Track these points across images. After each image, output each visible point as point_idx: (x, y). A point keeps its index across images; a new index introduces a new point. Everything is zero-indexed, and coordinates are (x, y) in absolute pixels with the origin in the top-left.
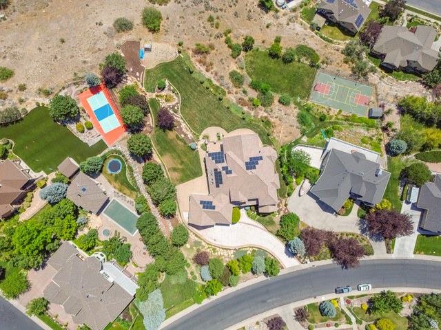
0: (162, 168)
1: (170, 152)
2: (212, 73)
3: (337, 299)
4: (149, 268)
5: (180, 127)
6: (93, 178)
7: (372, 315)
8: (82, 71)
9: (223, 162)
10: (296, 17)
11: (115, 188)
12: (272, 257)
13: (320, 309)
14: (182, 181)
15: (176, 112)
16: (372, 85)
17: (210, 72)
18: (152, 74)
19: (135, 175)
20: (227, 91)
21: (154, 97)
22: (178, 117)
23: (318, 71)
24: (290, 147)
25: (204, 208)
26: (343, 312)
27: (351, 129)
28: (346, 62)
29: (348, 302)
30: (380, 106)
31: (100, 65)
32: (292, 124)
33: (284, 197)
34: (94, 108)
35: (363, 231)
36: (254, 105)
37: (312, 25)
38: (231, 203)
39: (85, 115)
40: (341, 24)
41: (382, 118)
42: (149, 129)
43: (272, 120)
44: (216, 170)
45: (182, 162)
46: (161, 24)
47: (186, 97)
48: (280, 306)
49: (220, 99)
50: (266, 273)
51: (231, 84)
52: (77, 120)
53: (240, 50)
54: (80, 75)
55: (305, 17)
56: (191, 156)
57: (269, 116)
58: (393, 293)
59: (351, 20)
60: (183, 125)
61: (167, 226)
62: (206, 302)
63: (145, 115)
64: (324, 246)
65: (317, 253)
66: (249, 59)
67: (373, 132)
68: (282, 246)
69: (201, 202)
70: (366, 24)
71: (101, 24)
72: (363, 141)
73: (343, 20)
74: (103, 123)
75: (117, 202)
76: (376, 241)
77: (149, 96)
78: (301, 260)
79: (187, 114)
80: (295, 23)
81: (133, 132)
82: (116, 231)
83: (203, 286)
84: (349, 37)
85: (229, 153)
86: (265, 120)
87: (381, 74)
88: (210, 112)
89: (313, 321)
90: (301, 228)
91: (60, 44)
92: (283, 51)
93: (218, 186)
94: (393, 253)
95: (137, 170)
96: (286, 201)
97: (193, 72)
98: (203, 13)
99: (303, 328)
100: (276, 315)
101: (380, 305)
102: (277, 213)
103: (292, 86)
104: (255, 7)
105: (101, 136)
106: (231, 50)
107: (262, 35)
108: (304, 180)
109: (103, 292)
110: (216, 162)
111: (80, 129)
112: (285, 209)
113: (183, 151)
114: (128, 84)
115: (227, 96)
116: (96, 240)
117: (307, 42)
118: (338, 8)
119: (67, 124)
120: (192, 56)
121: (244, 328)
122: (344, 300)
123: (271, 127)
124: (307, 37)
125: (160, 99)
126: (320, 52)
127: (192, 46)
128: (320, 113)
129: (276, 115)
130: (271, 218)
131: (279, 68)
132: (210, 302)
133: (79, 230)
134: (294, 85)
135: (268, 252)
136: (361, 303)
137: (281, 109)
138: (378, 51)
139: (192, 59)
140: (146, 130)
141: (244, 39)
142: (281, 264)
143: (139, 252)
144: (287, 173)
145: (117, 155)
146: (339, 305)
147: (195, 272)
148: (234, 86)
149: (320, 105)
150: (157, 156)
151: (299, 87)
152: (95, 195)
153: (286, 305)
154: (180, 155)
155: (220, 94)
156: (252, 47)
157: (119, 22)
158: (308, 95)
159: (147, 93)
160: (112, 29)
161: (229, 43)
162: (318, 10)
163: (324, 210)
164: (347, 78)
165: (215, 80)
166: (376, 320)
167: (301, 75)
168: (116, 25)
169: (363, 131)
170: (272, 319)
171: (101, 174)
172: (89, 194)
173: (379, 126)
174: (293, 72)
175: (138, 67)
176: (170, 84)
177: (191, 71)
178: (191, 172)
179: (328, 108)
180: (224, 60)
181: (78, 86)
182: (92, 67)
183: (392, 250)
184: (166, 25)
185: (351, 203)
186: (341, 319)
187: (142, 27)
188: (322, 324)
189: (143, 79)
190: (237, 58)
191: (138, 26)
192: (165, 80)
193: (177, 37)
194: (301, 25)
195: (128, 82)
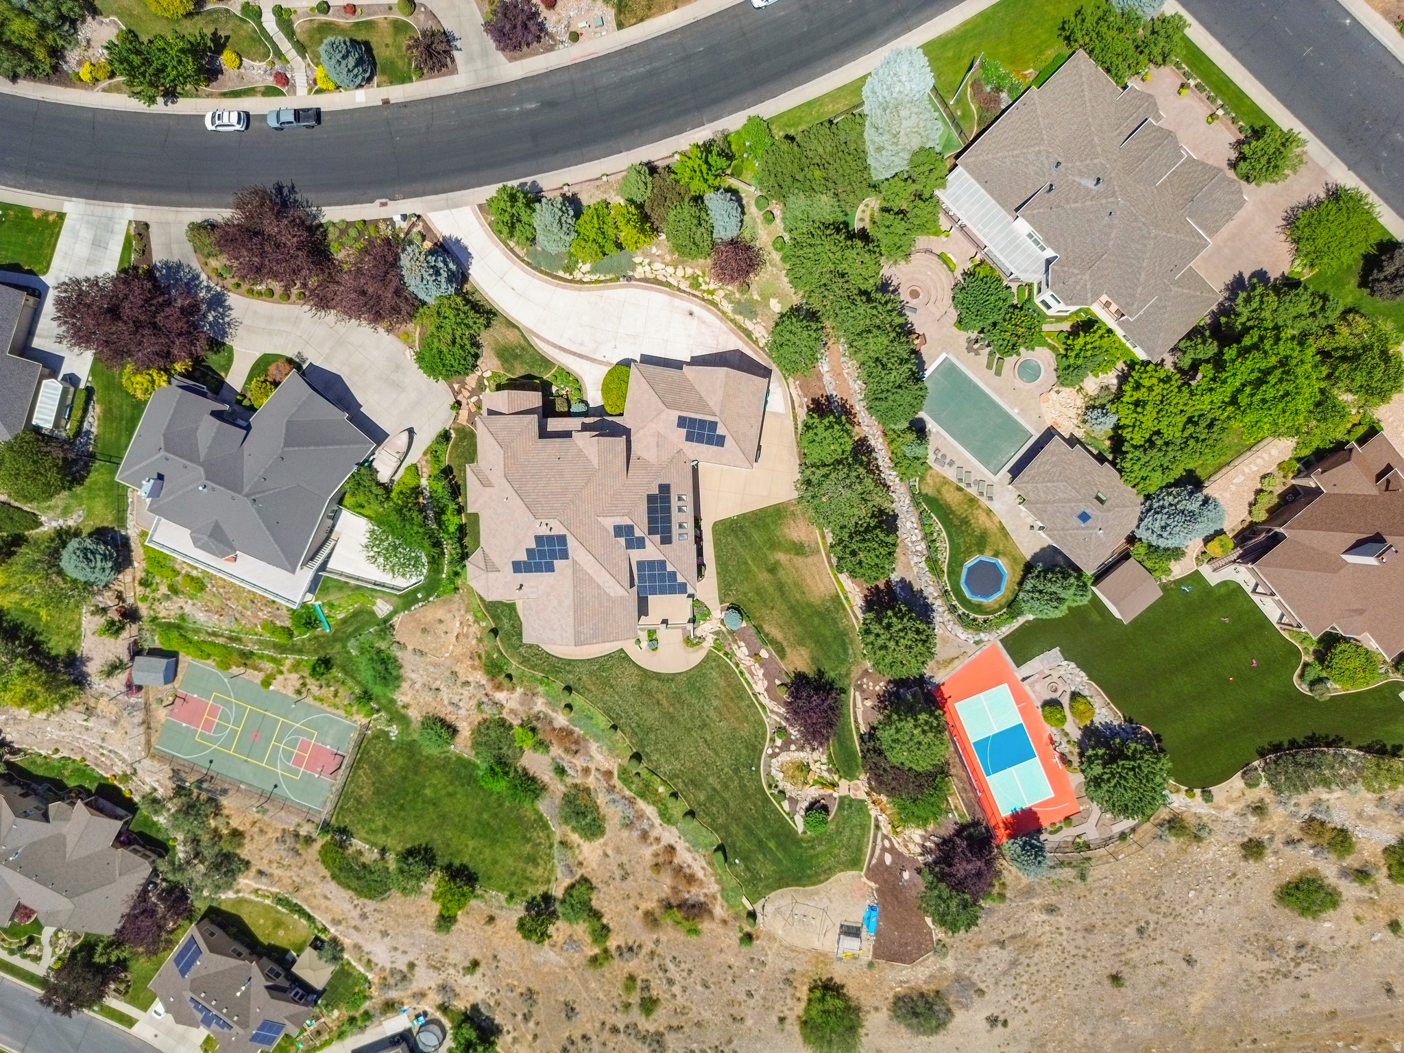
1: (810, 605)
2: (658, 840)
3: (319, 92)
4: (900, 251)
5: (771, 682)
6: (1054, 550)
7: (208, 31)
8: (1061, 885)
9: (641, 564)
10: (385, 985)
11: (989, 512)
13: (374, 64)
14: (777, 513)
15: (780, 730)
16: (162, 758)
17: (664, 843)
18: (843, 854)
19: (922, 546)
20: (616, 781)
21: (844, 784)
22: (773, 712)
23: (325, 815)
24: (431, 588)
25: (713, 425)
26: (301, 48)
27: (235, 627)
28: (237, 834)
29: (283, 79)
30: (139, 688)
31: (1002, 896)
32: (417, 658)
33: (461, 431)
34: (1034, 766)
35: (218, 301)
36: (533, 730)
37: (335, 958)
38: (626, 432)
39: (1065, 748)
40: (245, 951)
41: (136, 651)
42: (869, 685)
43: (480, 677)
44: (666, 540)
45: (773, 569)
46: (803, 1004)
47: (744, 771)
48: (498, 87)
49: (637, 757)
50: (534, 197)
51: (601, 799)
52: (1093, 736)
53: (563, 902)
54: (1068, 873)
55: (356, 984)
56: (745, 587)
57: (489, 687)
58: (135, 94)
59: (211, 963)
60: (760, 686)
61: (837, 374)
62: (734, 122)
63: (870, 736)
65: (368, 247)
66: (539, 872)
67: (168, 610)
68: (481, 276)
69: (720, 441)
70: (170, 944)
71: (993, 1021)
72: (199, 585)
73: (234, 962)
74: (1013, 718)
75: (986, 464)
76: (180, 265)
77: (857, 787)
78: (420, 227)
79: (746, 719)
80: (388, 966)
81: (921, 681)
82: (998, 373)
83: (736, 174)
84: (223, 907)
85: (620, 592)
87: (131, 785)
88: (672, 719)
89: (399, 27)
90: (414, 329)
91: (1126, 972)
92: (430, 885)
93: (665, 489)
94: (130, 222)
95: (916, 559)
96: (456, 418)
97: (716, 850)
98: (671, 1027)
99: (430, 7)
100: (516, 59)
101: (180, 62)
102: (486, 383)
103: (410, 775)
104: (510, 1028)
105: (1020, 678)
106: (593, 903)
107: (495, 940)
108: (392, 481)
109: (1051, 189)
110: (662, 564)
111: (1082, 707)
112: (459, 392)
113: (766, 606)
114: (920, 832)
115: (616, 766)
116: (1063, 352)
117: (356, 906)
118: (252, 1003)
119: (1120, 726)
120: (715, 898)
121: (620, 26)
122: (294, 86)
123: (483, 656)
124: (354, 923)
125: (826, 774)
126: (316, 874)
127: (712, 930)
128: (328, 685)
129: (466, 692)
130: (508, 371)
131: (449, 834)
132: (721, 117)
133: (1114, 389)
134: (405, 778)
135: (523, 261)
136: (242, 70)
137: (450, 708)
138: (137, 859)
139: (714, 888)
140: (876, 683)
141: (550, 937)
142: (486, 219)
143: (933, 299)
144: (446, 506)
145: (972, 616)
146: (312, 70)
147: (759, 221)
148: (593, 794)
149: (329, 709)
150: (850, 595)
151: (390, 769)
152: (1050, 497)
153: (478, 86)
154: (777, 594)
155: (638, 774)
156: (528, 909)
157: (934, 1023)
158: (363, 745)
159: (865, 797)
160: (958, 1002)
161: (598, 926)
162: (316, 1002)
163: (337, 379)
164: (236, 784)
165: (648, 819)
166: (197, 13)
167: (380, 806)
168: (941, 1016)
169: (199, 614)
170: (528, 45)
171: (1028, 558)
172: (1069, 501)
173: (146, 626)
174: (404, 819)
175: (886, 881)
176: (792, 818)
177: (720, 855)
178: (749, 538)
179: (304, 695)
180: (618, 878)
181: (1078, 840)
182: (1028, 892)
183: (132, 232)
184: (789, 1001)
185: (249, 395)
186: (307, 26)
187: (863, 1002)
188: (369, 15)
189: (875, 842)
190: (577, 877)
191: (877, 1004)
192: (804, 832)
193: (756, 962)
194: (369, 961)
195: (921, 836)
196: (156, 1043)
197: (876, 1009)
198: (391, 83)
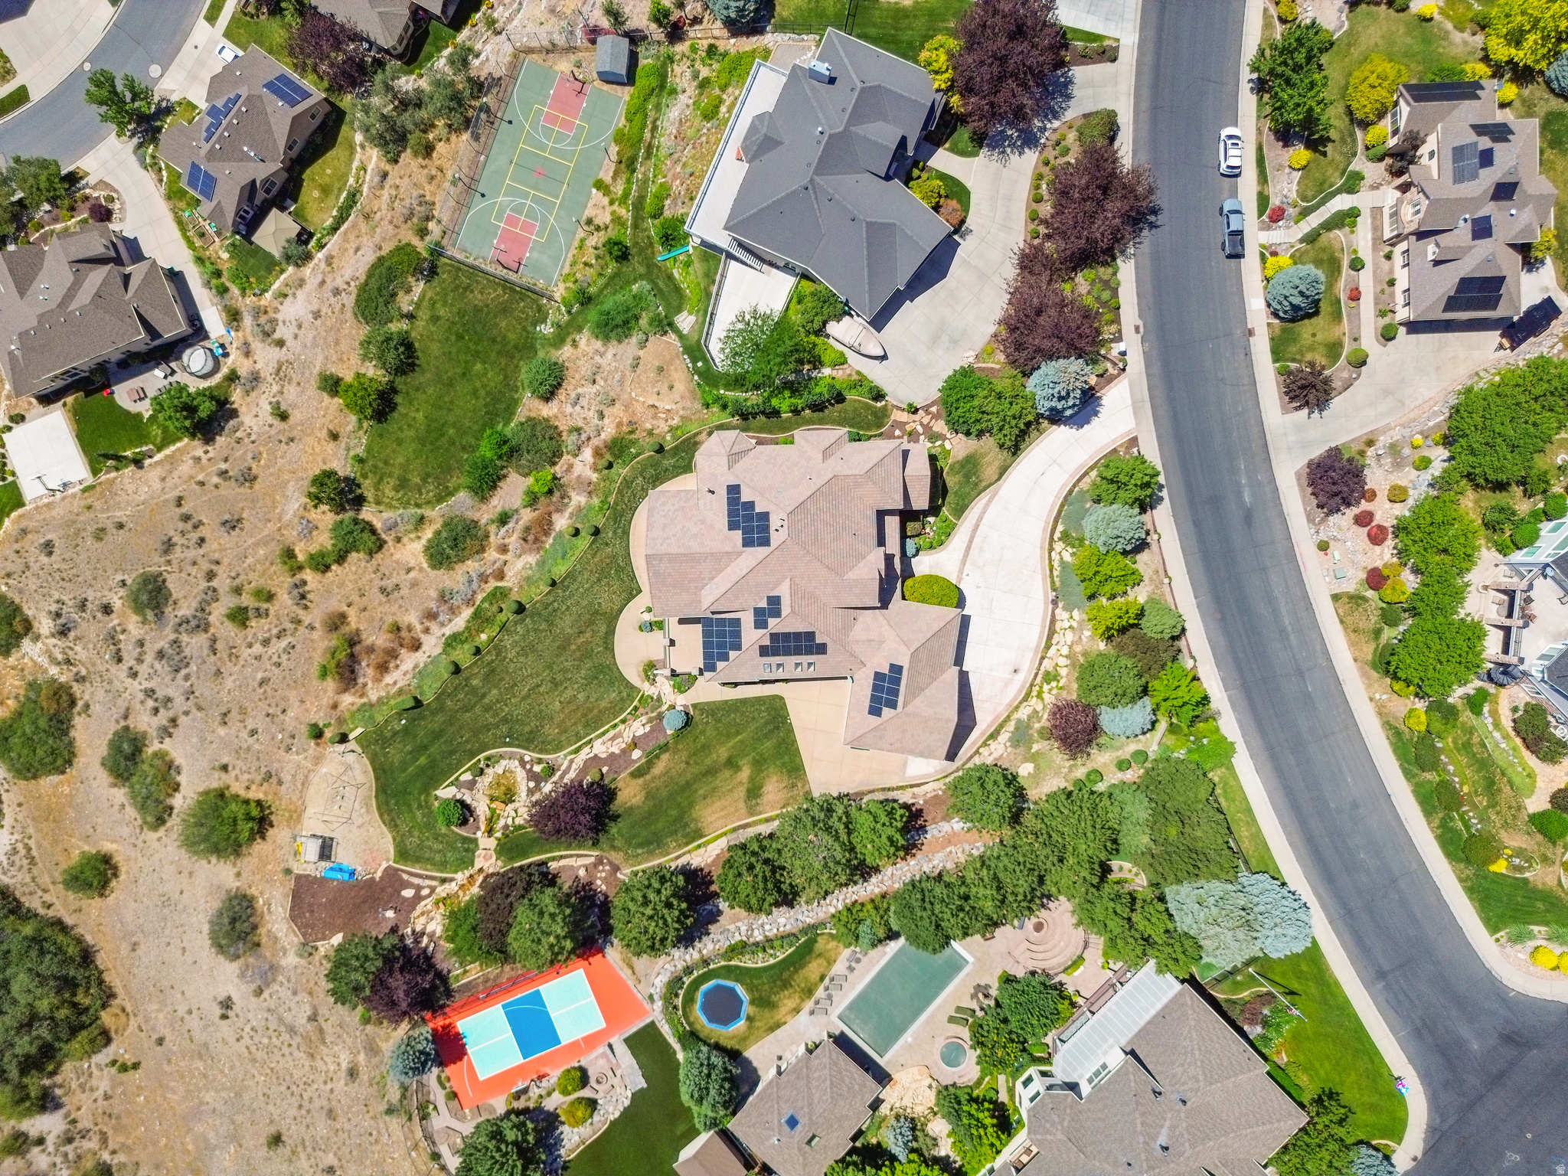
0: (743, 836)
1: (691, 805)
2: (427, 631)
3: (1263, 259)
4: (1087, 918)
5: (604, 761)
6: (756, 1084)
7: (1333, 134)
8: (381, 1085)
9: (737, 622)
10: (258, 312)
11: (797, 1010)
12: (1094, 474)
13: (1293, 320)
14: (794, 769)
15: (551, 770)
16: (514, 66)
17: (424, 638)
18: (412, 841)
19: (758, 936)
20: (493, 584)
21: (492, 843)
22: (572, 764)
23: (451, 252)
24: (708, 376)
25: (893, 705)
26: (1311, 238)
27: (663, 152)
28: (428, 150)
29: (1277, 216)
30: (593, 42)
31: (366, 1021)
32: (630, 361)
33: (883, 414)
34: (514, 1058)
35: (1029, 140)
36: (550, 492)
37: (288, 258)
38: (885, 602)
39: (534, 1092)
40: (294, 153)
41: (635, 38)
42: (602, 872)
43: (609, 431)
44: (764, 651)
45: (731, 763)
46: (242, 793)
47: (504, 729)
48: (1268, 459)
49: (520, 609)
50: (1145, 505)
51: (472, 566)
52: (547, 1123)
53: (356, 521)
54: (394, 1094)
55: (259, 280)
56: (711, 732)
57: (595, 442)
58: (1262, 52)
59: (280, 118)
60: (601, 748)
61: (950, 839)
62: (1229, 725)
63: (550, 880)
64: (1067, 287)
65: (1087, 315)
66: (389, 492)
67: (681, 75)
68: (1057, 436)
69: (875, 711)
70: (301, 68)
71: (227, 1004)
72: (710, 114)
73: (282, 143)
74: (567, 1034)
75: (850, 1007)
76: (1069, 97)
77: (488, 860)
78: (1112, 371)
79: (563, 731)
80: (280, 317)
81: (607, 931)
82: (952, 1020)
83: (1172, 729)
84: (344, 129)
85: (709, 599)
86: (609, 457)
87: (482, 27)
88: (563, 648)
89: (1334, 350)
90: (998, 362)
91: (284, 1151)
92: (372, 370)
93: (822, 649)
94: (1118, 40)
95: (744, 929)
96: (899, 408)
97: (415, 698)
98: (215, 641)
99: (1356, 384)
100: (1298, 479)
101: (1298, 105)
102: (938, 443)
103: (498, 347)
104: (210, 455)
105: (612, 1041)
106: (354, 555)
107: (310, 440)
108: (828, 336)
109: (1154, 1092)
110: (737, 647)
111: (580, 1114)
112: (927, 412)
113: (690, 756)
114: (439, 931)
115: (509, 585)
116: (975, 1095)
117: (348, 283)
118: (235, 164)
119: (559, 1156)
120: (362, 696)
121: (1336, 598)
122: (1269, 228)
123: (632, 436)
124: (328, 280)
125: (502, 823)
126: (384, 239)
127: (325, 692)
128: (598, 257)
129: (592, 414)
130: (952, 468)
131: (430, 391)
132: (1234, 710)
133: (935, 1152)
134: (494, 341)
135: (1074, 486)
136: (1287, 170)
137: (573, 395)
138: (399, 31)
139: (373, 695)
140: (604, 880)
141: (316, 507)
142: (1121, 445)
143: (1033, 947)
144: (801, 396)
145: (681, 993)
146: (1287, 250)
147: (1120, 753)
148: (477, 557)
149: (570, 255)
150: (702, 850)
151: (503, 324)
152: (815, 1083)
153: (1268, 437)
154: (703, 768)
155: (501, 610)
156: (347, 479)
157: (223, 942)
158: (531, 295)
159: (477, 866)
160: (247, 966)
161: (329, 560)
162: (238, 233)
163: (942, 274)
164: (485, 150)
165: (450, 621)
166: (1352, 120)
167: (461, 313)
168: (232, 950)
169: (677, 111)
170: (1313, 494)
171: (747, 1054)
172: (810, 1105)
173: (663, 50)
174: (447, 339)
175: (383, 890)
176: (452, 784)
177: (411, 703)
178: (766, 736)
179: (586, 228)
180: (383, 583)
181: (431, 1107)
182: (372, 1049)
183: (1106, 43)
184: (246, 776)
185: (924, 176)
186: (1337, 246)
187: (246, 860)
188: (1348, 316)
189: (428, 877)
190: (384, 536)
191: (244, 875)
192: (437, 798)
193: (290, 741)
194: (286, 296)
195: (434, 932)
196: (188, 46)
197: (238, 875)
198: (1272, 339)
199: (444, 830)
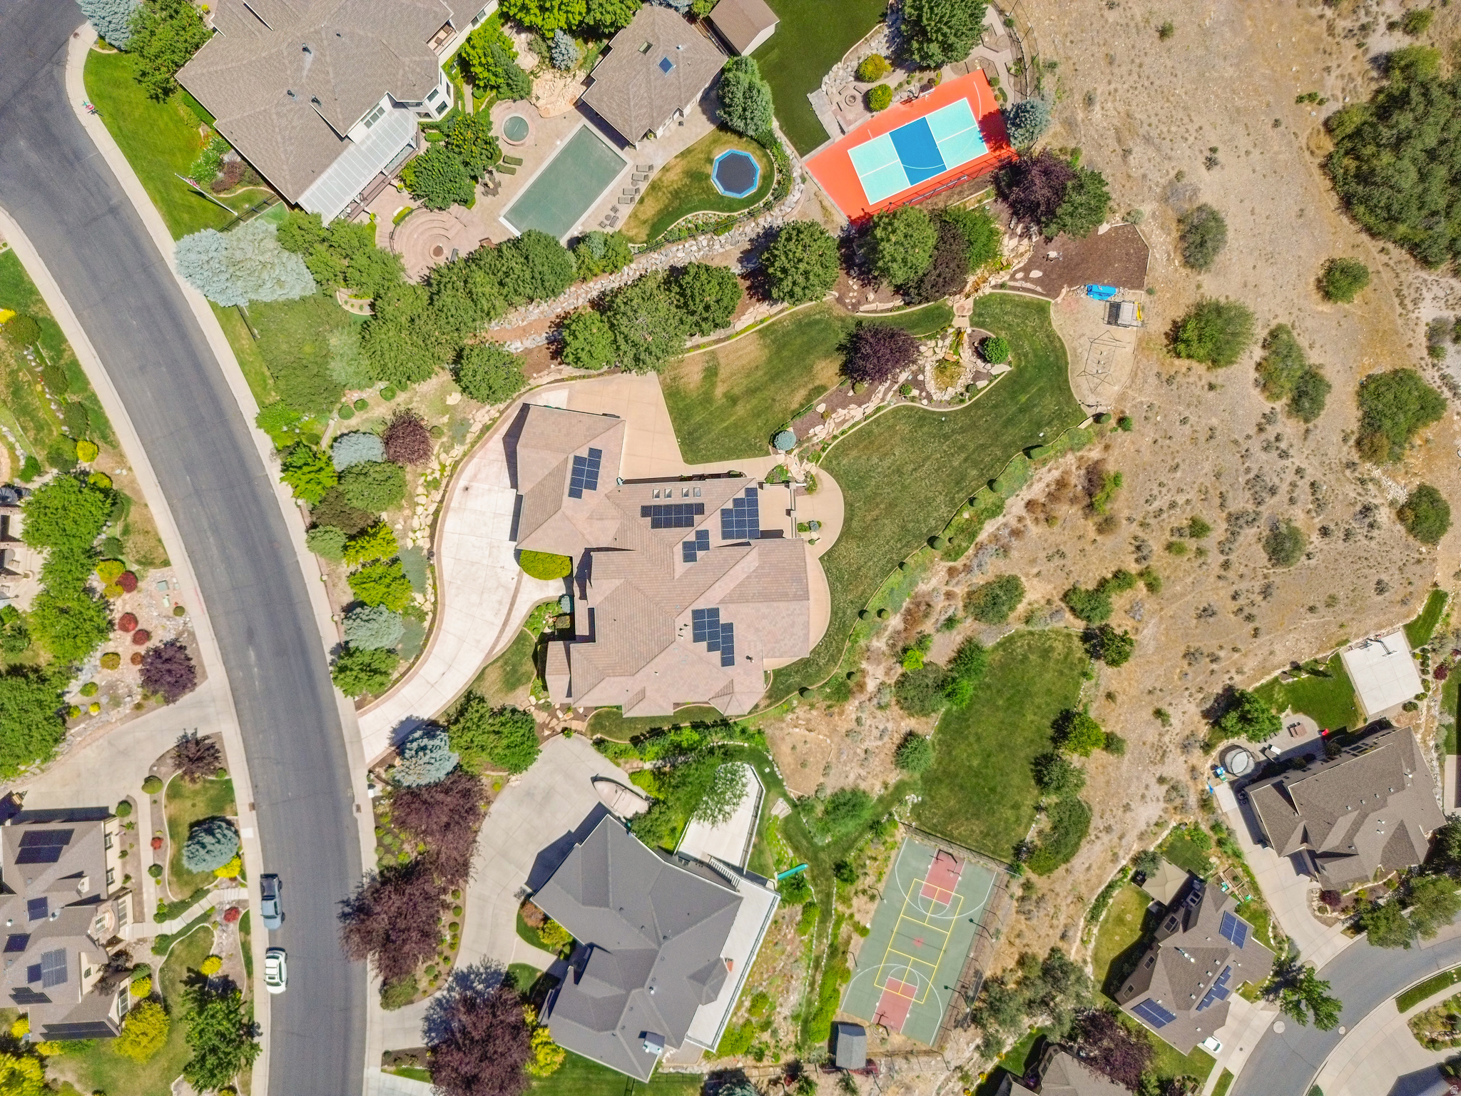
0: (720, 333)
1: (770, 360)
2: (1020, 519)
3: (243, 875)
4: (389, 264)
5: (852, 401)
6: (703, 99)
7: (182, 988)
8: (1062, 90)
9: (726, 535)
10: (1183, 808)
11: (665, 169)
12: (395, 675)
13: (213, 819)
14: (673, 395)
15: (902, 391)
16: (943, 1038)
17: (1023, 513)
18: (1033, 322)
19: (703, 240)
20: (959, 564)
21: (957, 322)
22: (883, 397)
23: (1001, 869)
24: (759, 759)
25: (578, 460)
26: (199, 894)
27: (804, 963)
28: (1022, 962)
29: (232, 913)
30: (870, 1062)
31: (1075, 152)
32: (832, 772)
33: (594, 727)
34: (935, 120)
35: (463, 979)
36: (905, 650)
37: (1154, 859)
38: (588, 552)
39: (914, 87)
40: (1149, 955)
41: (831, 1065)
42: (852, 297)
43: (851, 707)
44: (700, 509)
45: (733, 400)
46: (1194, 364)
47: (947, 429)
48: (233, 690)
49: (932, 541)
50: (344, 650)
51: (979, 579)
52: (900, 59)
53: (1088, 619)
54: (1048, 82)
55: (1181, 838)
56: (752, 429)
57: (864, 697)
58: (249, 1062)
59: (1160, 988)
60: (856, 413)
61: (524, 332)
62: (263, 443)
63: (900, 290)
64: (421, 847)
65: (402, 824)
66: (1058, 646)
67: (788, 1033)
68: (428, 711)
69: (596, 454)
70: (1141, 1033)
71: (1211, 163)
72: (760, 999)
73: (1159, 965)
74: (884, 142)
75: (615, 173)
76: (427, 1019)
77: (961, 307)
78: (380, 770)
79: (891, 427)
80: (1162, 805)
81: (845, 242)
82: (519, 162)
83: (316, 439)
84: (1103, 977)
85: (753, 558)
86: (851, 683)
87: (973, 1072)
88: (892, 505)
89: (175, 793)
90: (488, 777)
91: (1157, 22)
92: (1074, 759)
93: (646, 511)
94: (383, 1071)
95: (717, 246)
96: (581, 733)
97: (1030, 457)
98: (1222, 505)
99: (153, 761)
100: (204, 672)
101: (213, 1016)
102: (542, 701)
103: (958, 781)
104: (1227, 676)
105: (842, 136)
106: (1090, 588)
107: (1133, 692)
108: (647, 799)
109: (317, 102)
110: (725, 513)
111: (870, 68)
112: (553, 730)
113: (771, 406)
114: (1006, 239)
115: (943, 563)
116: (495, 92)
117: (1097, 838)
118: (1202, 946)
119: (889, 27)
120: (1081, 458)
121: (166, 563)
122: (239, 902)
123: (829, 703)
124: (1116, 840)
125: (948, 342)
126: (1064, 879)
127: (1116, 461)
128: (864, 866)
129: (868, 722)
130: (529, 679)
131: (1020, 740)
132: (259, 457)
133: (531, 36)
134: (962, 787)
135: (414, 663)
136: (223, 955)
137: (886, 739)
138: (1052, 1067)
139: (1070, 459)
140: (850, 289)
141: (1126, 633)
142: (371, 702)
143: (443, 232)
144: (672, 743)
145: (775, 185)
146: (221, 883)
147: (365, 416)
148: (974, 588)
149: (890, 867)
150: (759, 318)
151: (952, 803)
152: (645, 102)
153: (233, 711)
154: (759, 395)
155: (950, 540)
156: (1098, 658)
157: (1213, 224)
158: (927, 831)
159: (971, 300)
160: (1190, 199)
161: (1114, 583)
162: (1202, 881)
163: (541, 857)
164: (970, 962)
165: (998, 529)
166: (165, 1001)
167: (992, 812)
168: (1204, 216)
169: (791, 1001)
170: (189, 659)
171: (712, 127)
172: (649, 82)
173: (805, 1055)
174: (1005, 788)
175: (1060, 276)
176: (996, 377)
177: (1033, 452)
178: (700, 426)
179: (875, 892)
180: (1062, 562)
181: (1013, 71)
182: (1070, 124)
183: (393, 1068)
184: (1191, 380)
185: (559, 947)
186: (175, 887)
187: (1191, 301)
188: (162, 824)
189: (1017, 289)
190: (1063, 605)
191: (1193, 287)
192: (1010, 364)
193: (1150, 414)
194: (1157, 824)
195: (1011, 238)
196: (1249, 1050)
197: (1199, 287)
198: (233, 801)
199: (1003, 334)
